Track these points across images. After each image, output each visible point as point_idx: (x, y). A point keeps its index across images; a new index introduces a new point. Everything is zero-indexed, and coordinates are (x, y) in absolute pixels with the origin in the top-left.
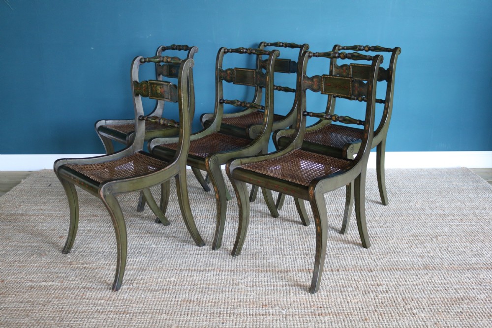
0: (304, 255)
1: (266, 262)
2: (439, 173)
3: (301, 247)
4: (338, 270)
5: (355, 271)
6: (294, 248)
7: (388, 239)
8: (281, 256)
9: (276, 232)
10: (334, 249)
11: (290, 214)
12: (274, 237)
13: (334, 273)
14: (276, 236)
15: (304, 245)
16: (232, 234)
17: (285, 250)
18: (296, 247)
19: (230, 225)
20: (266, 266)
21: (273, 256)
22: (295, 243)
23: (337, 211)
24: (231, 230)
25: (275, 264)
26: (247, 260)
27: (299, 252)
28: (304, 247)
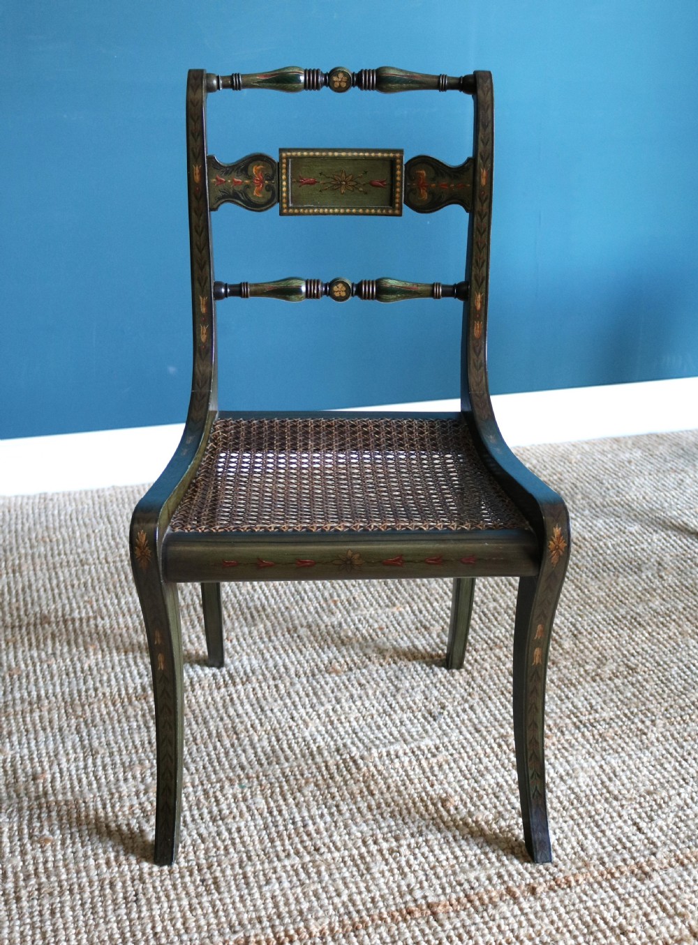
0: (386, 840)
1: (262, 896)
2: (674, 448)
3: (363, 806)
4: (533, 891)
5: (590, 885)
6: (339, 811)
7: (640, 726)
8: (307, 858)
9: (250, 751)
10: (480, 797)
11: (271, 664)
12: (251, 773)
13: (525, 905)
14: (257, 767)
15: (372, 795)
16: (90, 784)
17: (311, 828)
18: (344, 808)
19: (69, 745)
20: (270, 919)
21: (276, 863)
22: (334, 790)
23: (425, 628)
24: (81, 764)
25: (297, 900)
26: (185, 902)
27: (364, 828)
28: (373, 803)
